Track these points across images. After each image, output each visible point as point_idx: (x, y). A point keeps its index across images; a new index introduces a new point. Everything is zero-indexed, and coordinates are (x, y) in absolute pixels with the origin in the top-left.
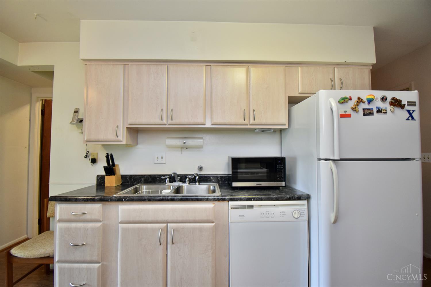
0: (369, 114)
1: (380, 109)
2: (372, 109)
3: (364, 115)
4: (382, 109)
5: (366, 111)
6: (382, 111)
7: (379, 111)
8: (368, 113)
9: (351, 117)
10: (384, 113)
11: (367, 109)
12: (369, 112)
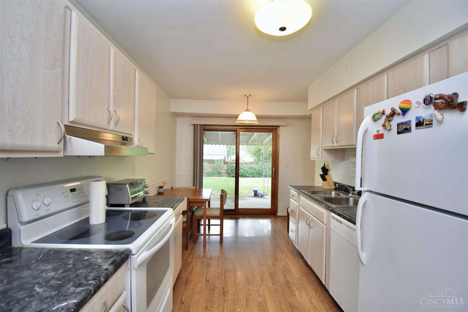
0: (404, 131)
1: (422, 120)
2: (409, 123)
3: (399, 133)
4: (424, 120)
5: (401, 127)
6: (424, 123)
7: (419, 124)
8: (404, 129)
9: (383, 138)
10: (426, 126)
11: (402, 123)
12: (404, 127)
